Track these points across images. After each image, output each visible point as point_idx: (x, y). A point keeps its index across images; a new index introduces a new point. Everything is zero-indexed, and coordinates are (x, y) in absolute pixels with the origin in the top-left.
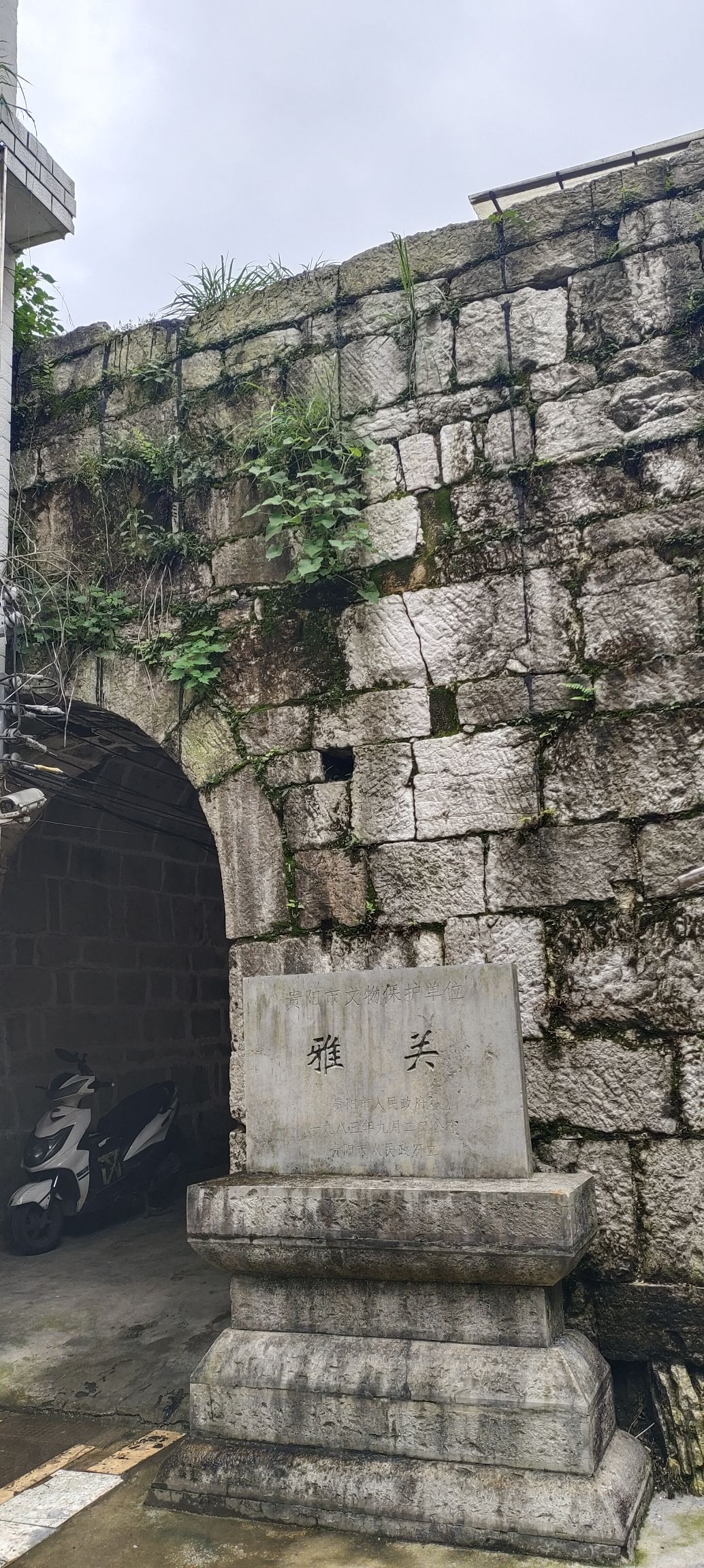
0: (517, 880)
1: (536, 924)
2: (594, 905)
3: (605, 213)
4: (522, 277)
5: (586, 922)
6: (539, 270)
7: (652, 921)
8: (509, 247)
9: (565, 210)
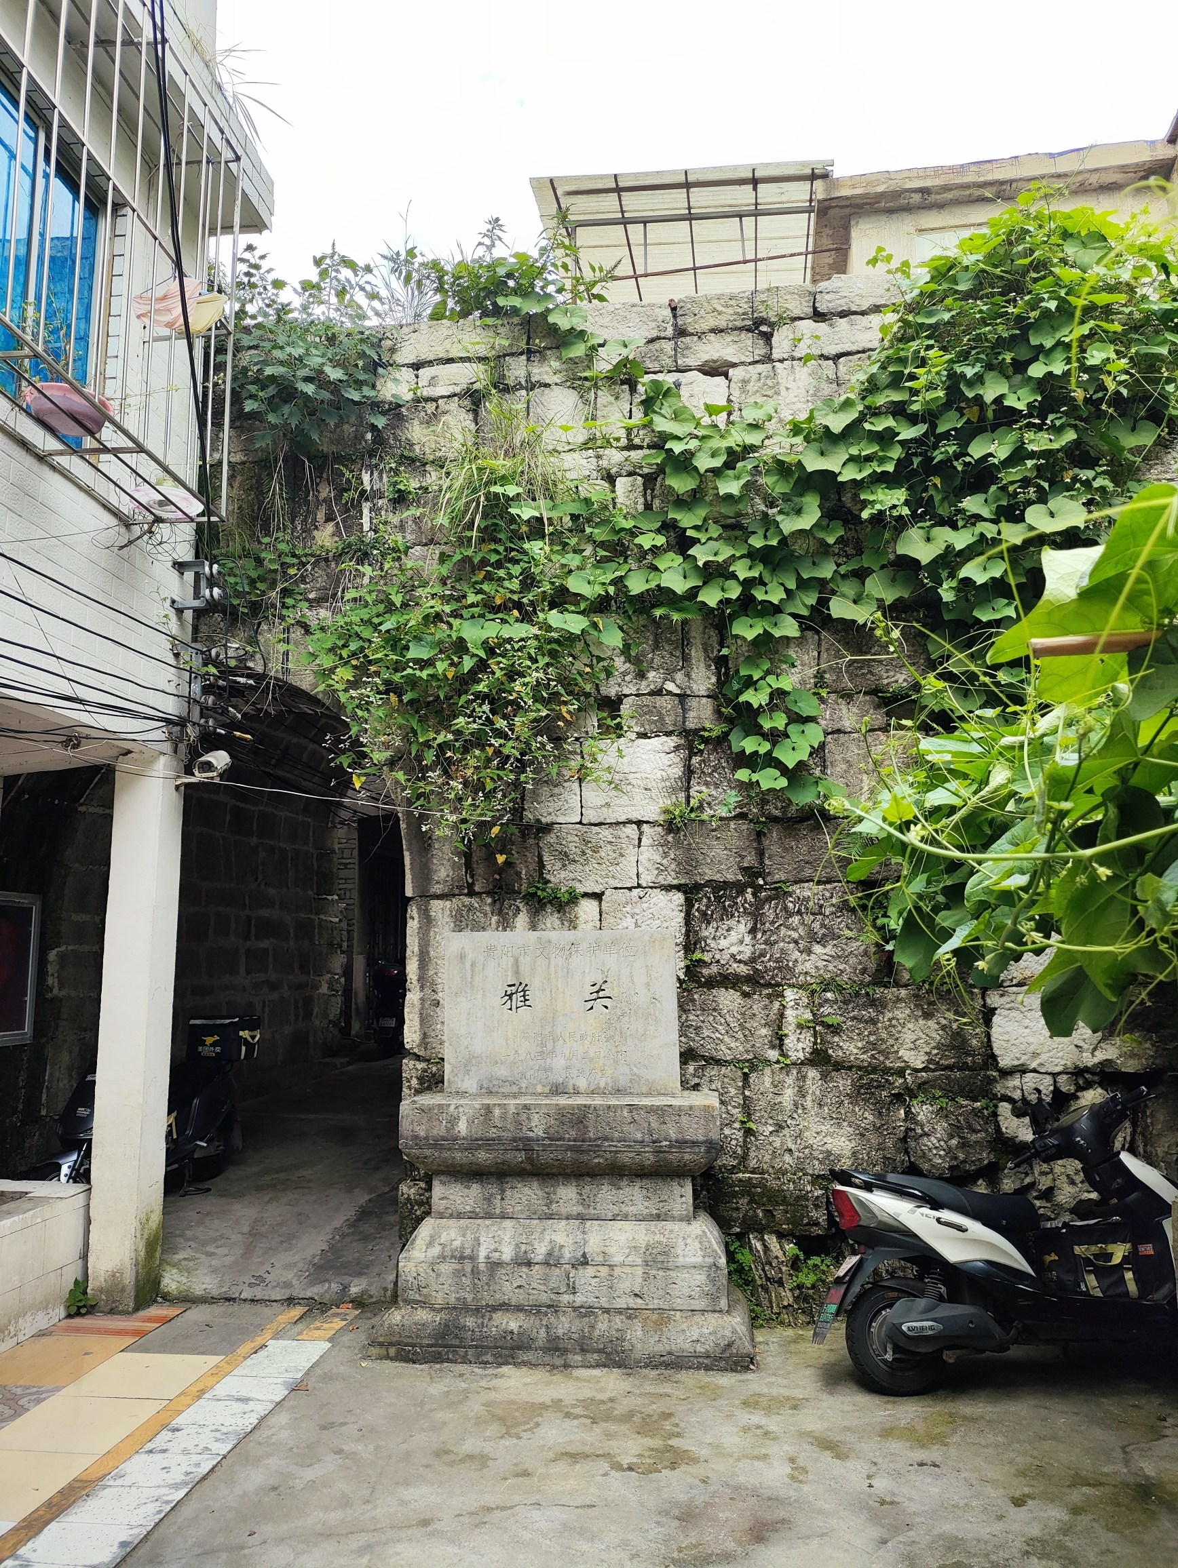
0: (665, 862)
1: (679, 898)
2: (726, 885)
3: (763, 321)
4: (692, 361)
5: (718, 899)
6: (705, 357)
7: (769, 899)
8: (681, 332)
9: (730, 311)
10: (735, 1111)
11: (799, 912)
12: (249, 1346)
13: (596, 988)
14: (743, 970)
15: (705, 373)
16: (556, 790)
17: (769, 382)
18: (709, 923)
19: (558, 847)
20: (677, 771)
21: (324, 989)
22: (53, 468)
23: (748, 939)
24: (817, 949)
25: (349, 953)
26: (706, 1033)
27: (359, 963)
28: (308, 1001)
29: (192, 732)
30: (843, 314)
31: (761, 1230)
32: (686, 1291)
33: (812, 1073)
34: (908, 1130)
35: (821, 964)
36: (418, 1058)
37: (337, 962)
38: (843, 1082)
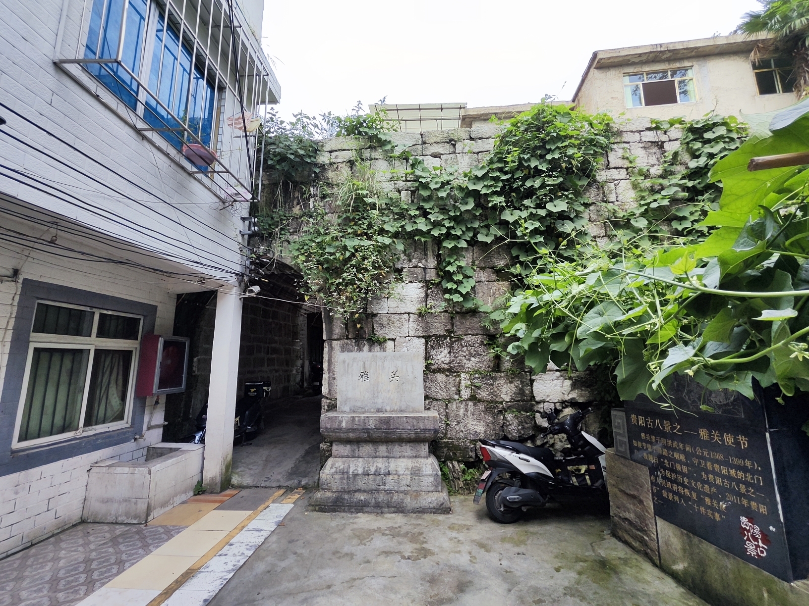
0: (418, 327)
1: (423, 340)
2: (440, 336)
3: (452, 140)
4: (428, 153)
5: (437, 341)
6: (433, 151)
7: (455, 341)
8: (424, 143)
9: (441, 136)
10: (443, 417)
11: (466, 346)
12: (263, 506)
13: (394, 373)
14: (446, 367)
15: (433, 157)
16: (379, 301)
17: (455, 160)
18: (434, 350)
19: (380, 322)
20: (423, 295)
21: (294, 372)
22: (195, 178)
23: (448, 355)
24: (473, 359)
25: (303, 360)
26: (432, 389)
27: (307, 363)
28: (289, 376)
29: (246, 278)
30: (480, 139)
31: (451, 460)
32: (426, 484)
33: (470, 403)
34: (504, 423)
35: (474, 364)
36: (327, 398)
37: (299, 363)
38: (481, 407)
